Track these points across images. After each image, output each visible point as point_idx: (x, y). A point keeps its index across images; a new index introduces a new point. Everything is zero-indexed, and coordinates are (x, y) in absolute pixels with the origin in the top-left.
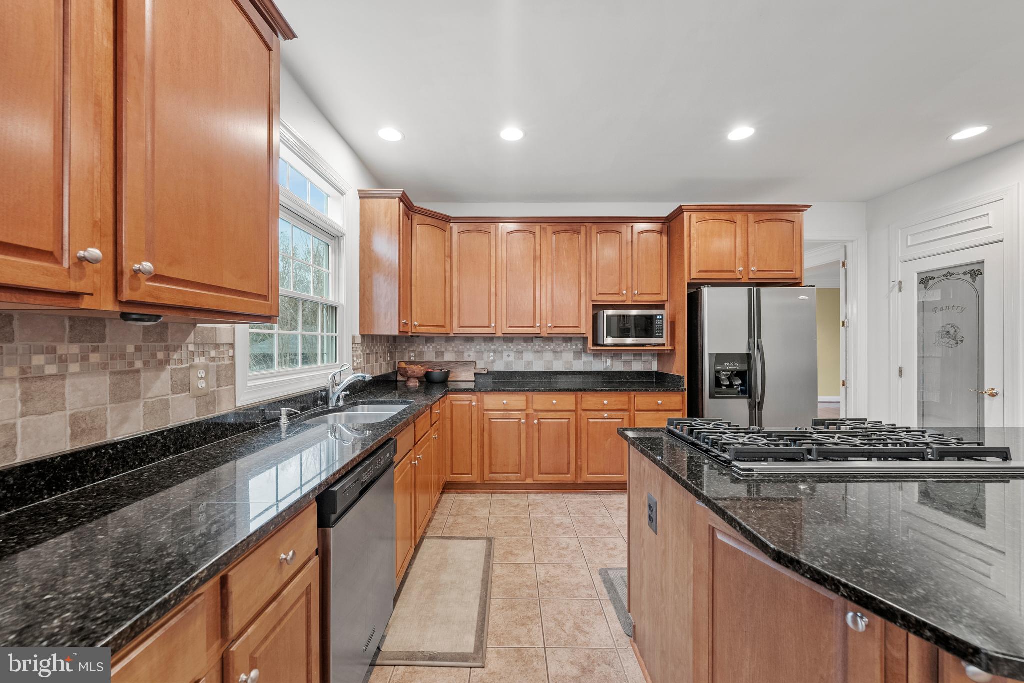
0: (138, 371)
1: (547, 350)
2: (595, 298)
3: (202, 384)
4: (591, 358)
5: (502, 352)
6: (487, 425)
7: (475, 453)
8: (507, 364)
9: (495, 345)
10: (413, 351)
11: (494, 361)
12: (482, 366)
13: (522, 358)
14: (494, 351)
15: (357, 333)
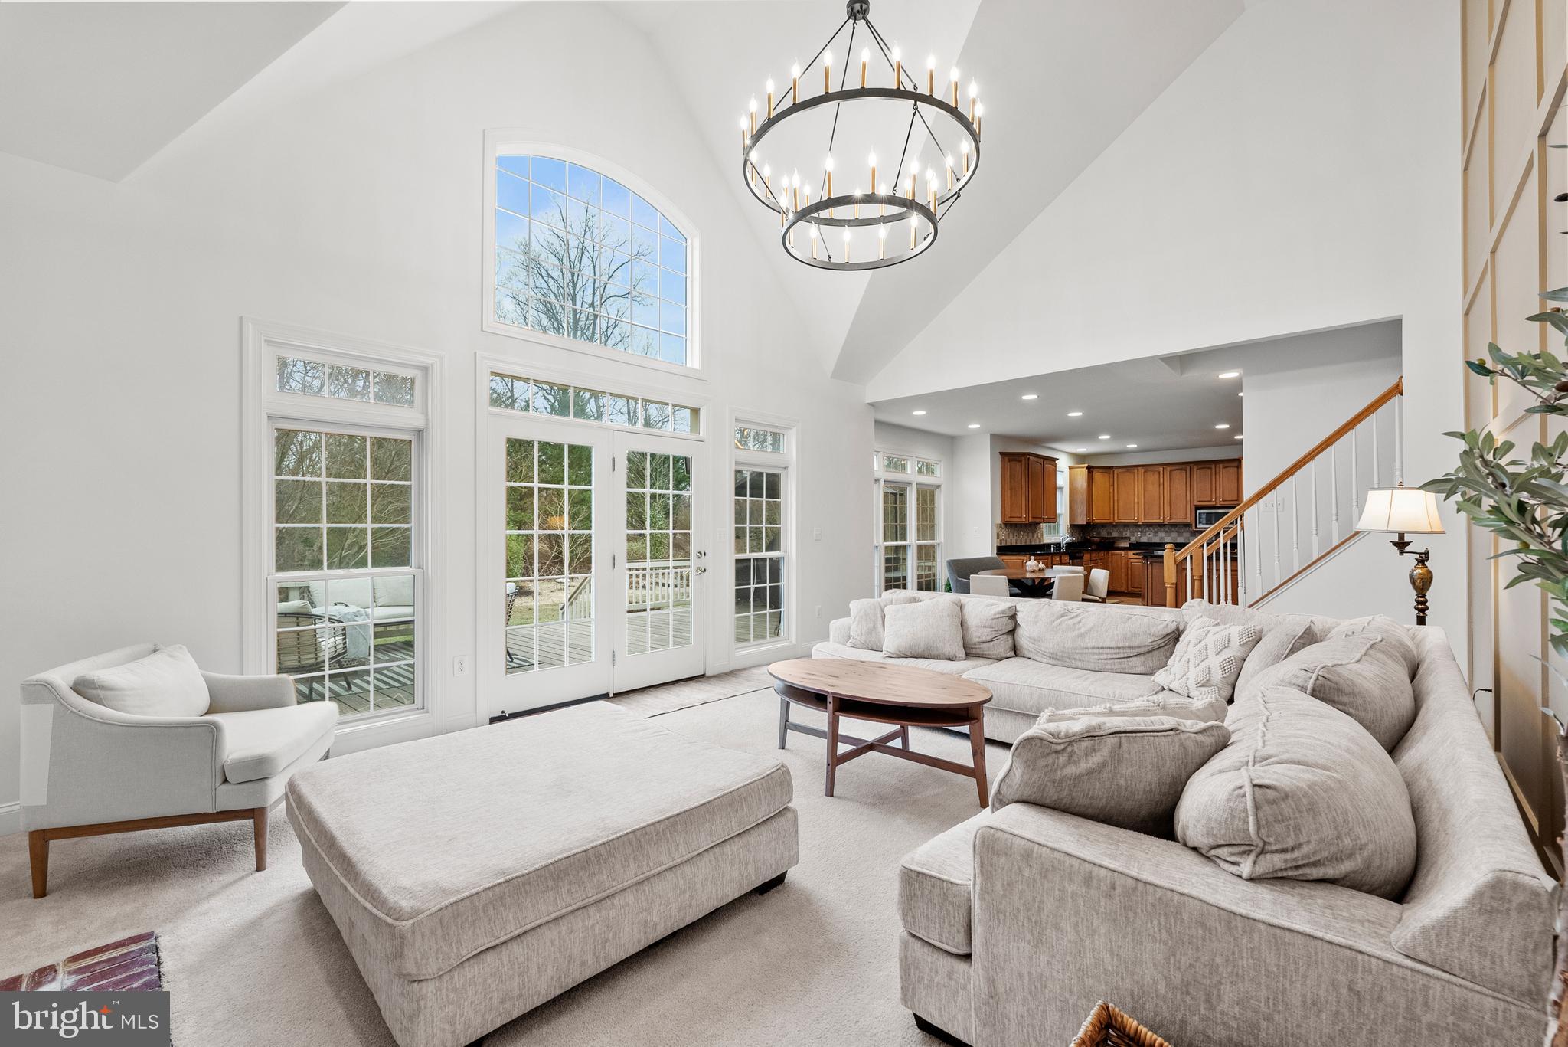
2: (1196, 503)
3: (1039, 536)
5: (1145, 533)
6: (1130, 566)
7: (1123, 578)
9: (1142, 529)
10: (1096, 532)
11: (1141, 537)
12: (1133, 539)
13: (1157, 536)
14: (1141, 532)
15: (1068, 524)
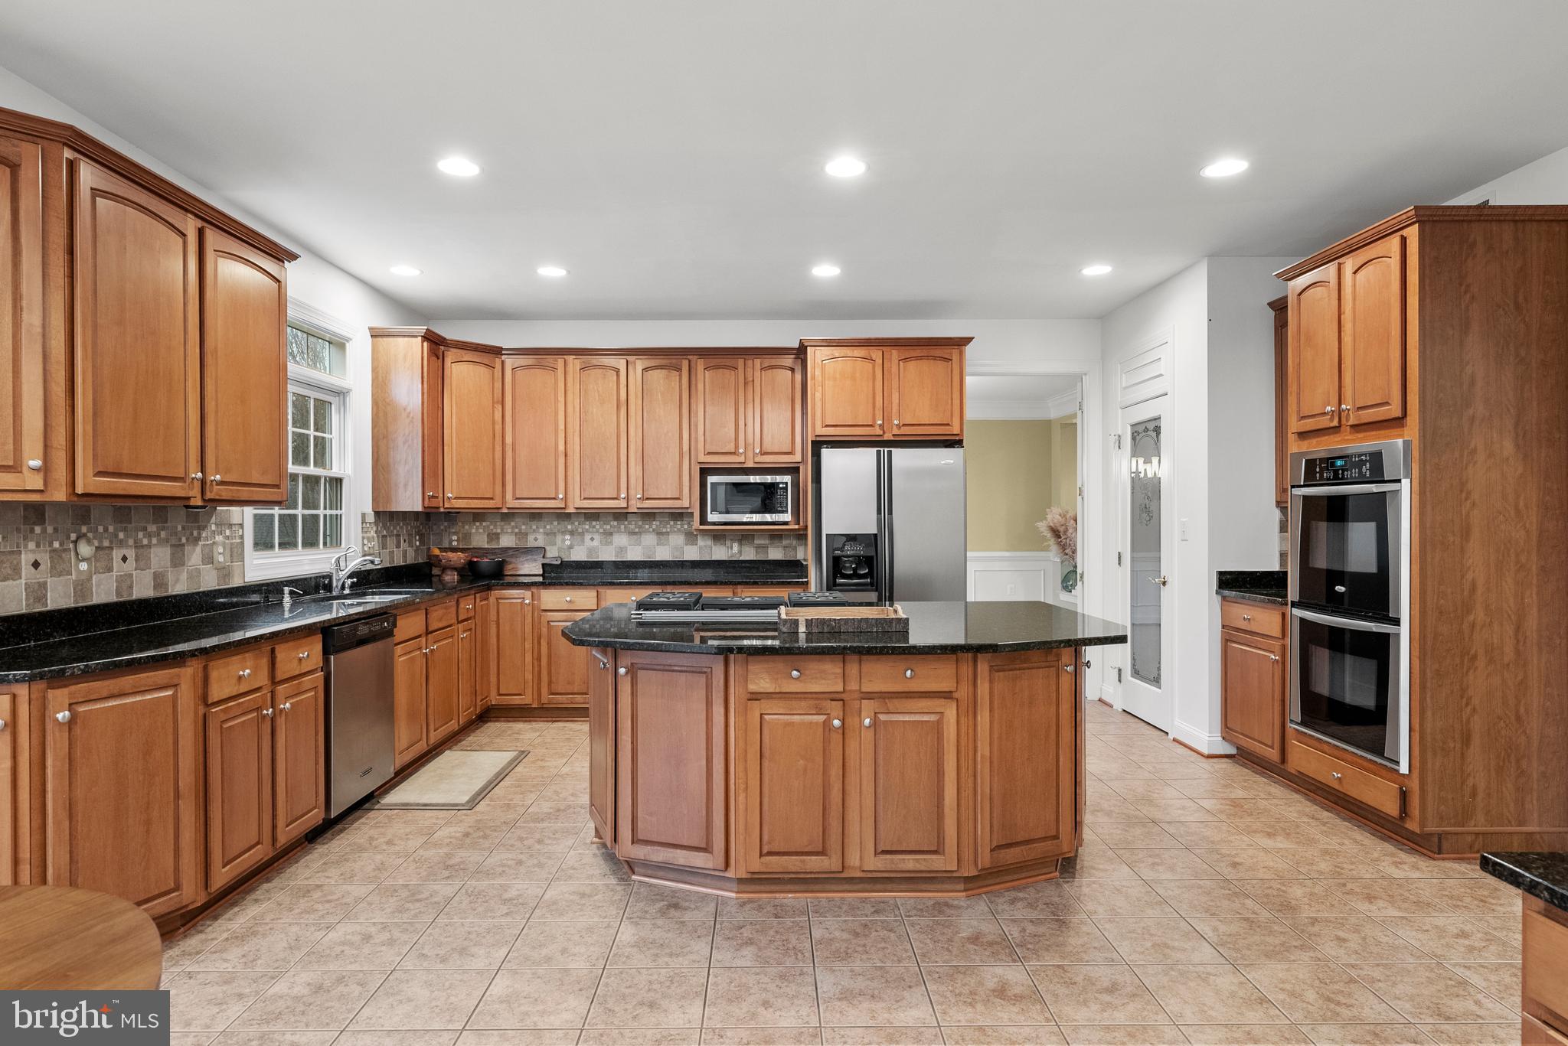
0: (183, 545)
1: (647, 531)
2: (702, 458)
3: (221, 559)
4: (709, 542)
5: (582, 534)
6: (544, 630)
7: (529, 667)
8: (590, 551)
9: (573, 523)
10: (455, 533)
11: (571, 547)
12: (553, 554)
13: (611, 543)
14: (572, 533)
15: (369, 510)
